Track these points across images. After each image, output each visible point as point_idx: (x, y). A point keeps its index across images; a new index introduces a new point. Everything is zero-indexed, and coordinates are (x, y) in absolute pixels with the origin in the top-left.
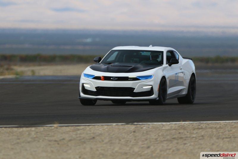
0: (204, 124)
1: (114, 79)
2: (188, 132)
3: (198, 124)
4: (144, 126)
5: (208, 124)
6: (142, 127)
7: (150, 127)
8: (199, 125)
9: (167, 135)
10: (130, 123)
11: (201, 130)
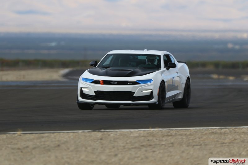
0: (174, 130)
1: (114, 83)
2: (157, 139)
3: (167, 131)
4: (112, 134)
5: (178, 131)
6: (109, 134)
7: (118, 134)
8: (169, 132)
9: (135, 142)
10: (97, 130)
11: (170, 137)
